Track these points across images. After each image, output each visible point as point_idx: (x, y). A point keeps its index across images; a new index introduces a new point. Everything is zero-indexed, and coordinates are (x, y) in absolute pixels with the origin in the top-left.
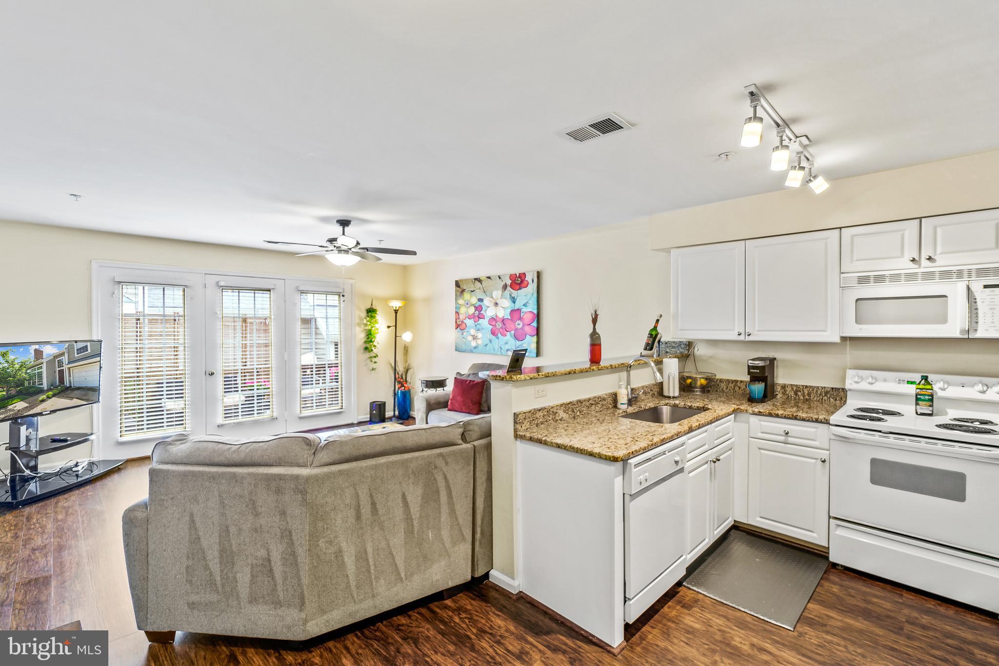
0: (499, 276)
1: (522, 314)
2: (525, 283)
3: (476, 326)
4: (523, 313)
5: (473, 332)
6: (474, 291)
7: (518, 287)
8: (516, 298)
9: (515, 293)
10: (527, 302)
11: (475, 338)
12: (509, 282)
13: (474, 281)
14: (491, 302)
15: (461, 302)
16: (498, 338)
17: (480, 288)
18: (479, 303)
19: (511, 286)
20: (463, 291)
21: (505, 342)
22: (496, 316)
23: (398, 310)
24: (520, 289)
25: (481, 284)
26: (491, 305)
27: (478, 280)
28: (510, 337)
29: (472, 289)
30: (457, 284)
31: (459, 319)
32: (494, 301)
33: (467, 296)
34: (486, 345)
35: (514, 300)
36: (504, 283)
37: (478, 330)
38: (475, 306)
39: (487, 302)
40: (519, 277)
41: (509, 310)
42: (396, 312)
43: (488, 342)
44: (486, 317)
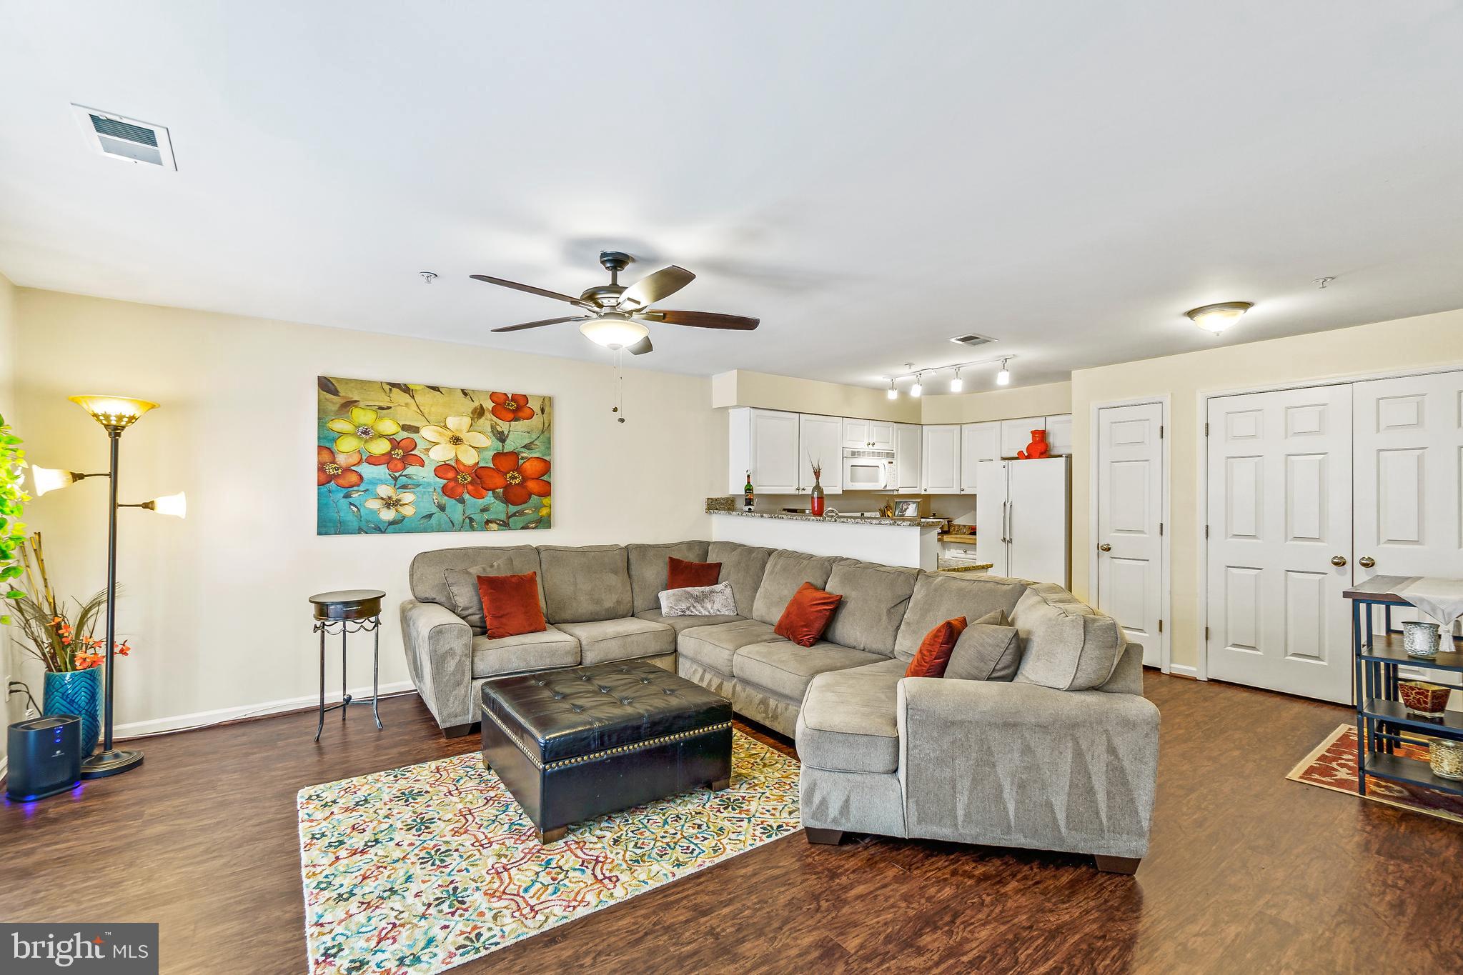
0: (462, 390)
1: (521, 462)
2: (527, 412)
3: (396, 479)
4: (522, 459)
5: (385, 491)
6: (389, 408)
7: (511, 416)
8: (506, 433)
9: (503, 426)
10: (532, 443)
11: (390, 503)
12: (489, 405)
13: (387, 388)
14: (441, 434)
15: (339, 425)
16: (462, 502)
17: (407, 405)
18: (405, 434)
19: (494, 412)
20: (349, 405)
21: (482, 507)
22: (457, 461)
23: (123, 428)
24: (516, 419)
25: (413, 397)
26: (444, 441)
27: (406, 389)
28: (493, 500)
29: (384, 405)
30: (326, 385)
31: (334, 462)
32: (450, 434)
33: (363, 416)
34: (430, 516)
35: (502, 437)
36: (476, 404)
37: (404, 487)
38: (391, 440)
39: (428, 433)
40: (512, 400)
41: (491, 453)
42: (115, 432)
43: (435, 509)
44: (426, 462)
